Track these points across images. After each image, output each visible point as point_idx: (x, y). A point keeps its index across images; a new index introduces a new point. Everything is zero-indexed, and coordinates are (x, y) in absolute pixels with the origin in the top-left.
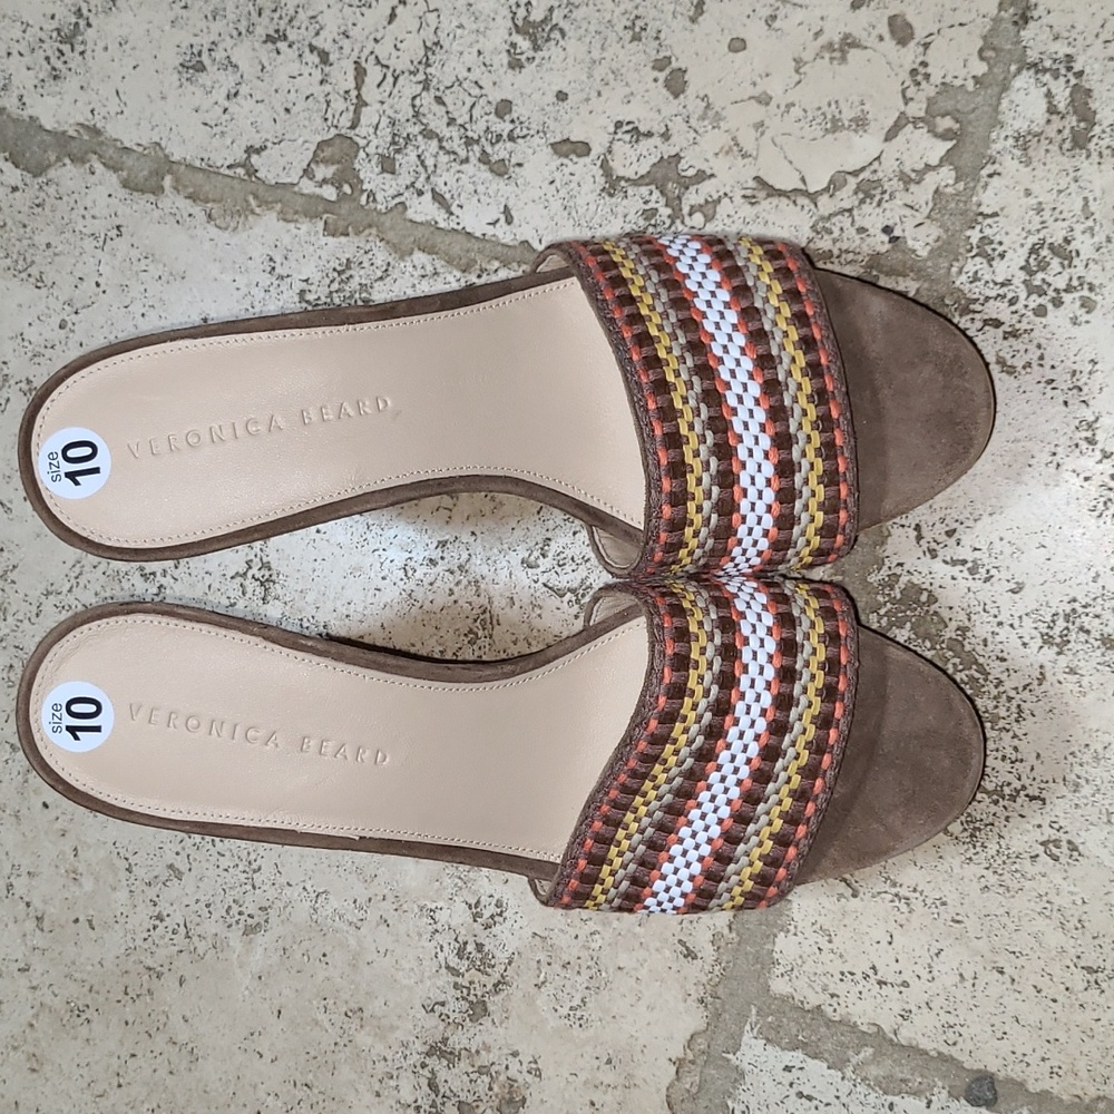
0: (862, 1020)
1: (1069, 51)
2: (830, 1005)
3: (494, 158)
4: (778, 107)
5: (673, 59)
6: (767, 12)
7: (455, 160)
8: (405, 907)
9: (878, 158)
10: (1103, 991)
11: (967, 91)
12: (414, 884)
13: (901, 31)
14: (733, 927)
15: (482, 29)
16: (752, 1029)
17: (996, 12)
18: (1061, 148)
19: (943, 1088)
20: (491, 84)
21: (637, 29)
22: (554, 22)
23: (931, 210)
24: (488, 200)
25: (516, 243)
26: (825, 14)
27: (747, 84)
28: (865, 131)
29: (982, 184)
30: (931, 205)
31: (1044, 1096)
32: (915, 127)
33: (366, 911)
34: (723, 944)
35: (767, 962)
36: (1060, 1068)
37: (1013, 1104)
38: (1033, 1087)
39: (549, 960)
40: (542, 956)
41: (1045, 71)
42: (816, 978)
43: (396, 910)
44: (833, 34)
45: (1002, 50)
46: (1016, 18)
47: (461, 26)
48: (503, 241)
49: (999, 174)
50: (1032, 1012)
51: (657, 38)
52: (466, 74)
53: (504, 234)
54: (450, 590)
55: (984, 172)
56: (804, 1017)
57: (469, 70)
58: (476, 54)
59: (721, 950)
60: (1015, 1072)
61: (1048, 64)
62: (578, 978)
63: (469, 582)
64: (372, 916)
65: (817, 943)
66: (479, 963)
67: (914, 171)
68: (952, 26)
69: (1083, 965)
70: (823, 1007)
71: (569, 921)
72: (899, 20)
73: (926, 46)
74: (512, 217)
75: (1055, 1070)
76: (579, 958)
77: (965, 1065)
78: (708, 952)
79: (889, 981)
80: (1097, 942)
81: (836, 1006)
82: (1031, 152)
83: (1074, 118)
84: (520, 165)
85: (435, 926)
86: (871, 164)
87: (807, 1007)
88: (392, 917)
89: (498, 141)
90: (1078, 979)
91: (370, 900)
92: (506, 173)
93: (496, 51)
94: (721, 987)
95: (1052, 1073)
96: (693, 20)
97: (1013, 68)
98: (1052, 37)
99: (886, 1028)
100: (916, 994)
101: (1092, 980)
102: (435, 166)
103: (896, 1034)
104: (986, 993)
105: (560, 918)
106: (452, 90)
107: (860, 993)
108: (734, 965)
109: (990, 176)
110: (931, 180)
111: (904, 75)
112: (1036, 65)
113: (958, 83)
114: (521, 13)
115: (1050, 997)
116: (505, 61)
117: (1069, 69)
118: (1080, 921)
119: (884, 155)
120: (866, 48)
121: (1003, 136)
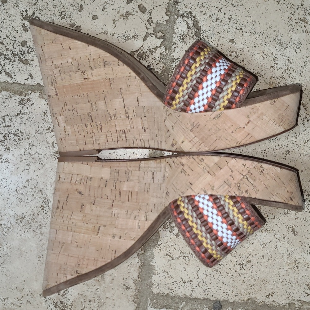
0: (181, 294)
1: (191, 10)
2: (171, 292)
3: (23, 60)
4: (110, 34)
5: (76, 23)
6: (102, 7)
7: (11, 61)
8: (35, 296)
9: (142, 46)
10: (245, 269)
11: (164, 24)
12: (36, 288)
13: (142, 9)
14: (139, 277)
15: (12, 20)
16: (150, 305)
17: (168, 1)
18: (193, 38)
19: (207, 308)
20: (18, 36)
21: (63, 15)
22: (36, 16)
23: (160, 59)
24: (24, 72)
25: (35, 84)
26: (119, 6)
27: (100, 29)
28: (137, 39)
29: (173, 50)
30: (160, 58)
31: (234, 302)
32: (151, 36)
33: (22, 301)
34: (137, 283)
35: (151, 285)
36: (237, 293)
37: (226, 307)
38: (231, 301)
39: (84, 301)
40: (82, 300)
41: (185, 17)
42: (166, 286)
43: (32, 298)
44: (123, 12)
45: (172, 12)
46: (174, 3)
47: (5, 19)
48: (31, 84)
49: (177, 47)
50: (227, 280)
51: (70, 18)
52: (10, 34)
53: (31, 82)
54: (33, 194)
55: (173, 47)
56: (164, 298)
57: (10, 33)
58: (12, 27)
59: (137, 285)
60: (225, 298)
61: (185, 15)
62: (95, 304)
63: (39, 191)
64: (24, 301)
65: (164, 275)
66: (62, 307)
67: (153, 49)
68: (157, 6)
69: (239, 263)
70: (169, 293)
71: (89, 287)
72: (141, 6)
73: (150, 13)
74: (33, 77)
75: (236, 294)
76: (94, 298)
77: (212, 300)
78: (133, 286)
79: (187, 281)
80: (241, 256)
81: (173, 292)
82: (185, 40)
83: (195, 29)
84: (32, 60)
85: (46, 299)
86: (140, 48)
87: (165, 295)
88: (31, 300)
89: (24, 54)
90: (237, 268)
91: (23, 296)
92: (28, 63)
93: (18, 26)
94: (138, 295)
95: (235, 295)
96: (80, 11)
97: (176, 17)
98: (185, 7)
99: (188, 295)
100: (195, 283)
101: (241, 267)
102: (4, 64)
103: (191, 296)
104: (214, 278)
105: (86, 287)
106: (6, 39)
107: (179, 287)
108: (141, 288)
109: (175, 48)
110: (159, 51)
111: (146, 22)
112: (182, 15)
113: (161, 22)
114: (25, 13)
115: (231, 275)
116: (22, 29)
117: (191, 16)
118: (235, 252)
119: (144, 45)
120: (133, 15)
121: (176, 36)
